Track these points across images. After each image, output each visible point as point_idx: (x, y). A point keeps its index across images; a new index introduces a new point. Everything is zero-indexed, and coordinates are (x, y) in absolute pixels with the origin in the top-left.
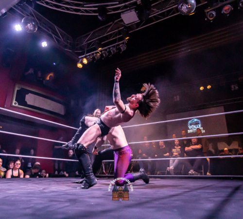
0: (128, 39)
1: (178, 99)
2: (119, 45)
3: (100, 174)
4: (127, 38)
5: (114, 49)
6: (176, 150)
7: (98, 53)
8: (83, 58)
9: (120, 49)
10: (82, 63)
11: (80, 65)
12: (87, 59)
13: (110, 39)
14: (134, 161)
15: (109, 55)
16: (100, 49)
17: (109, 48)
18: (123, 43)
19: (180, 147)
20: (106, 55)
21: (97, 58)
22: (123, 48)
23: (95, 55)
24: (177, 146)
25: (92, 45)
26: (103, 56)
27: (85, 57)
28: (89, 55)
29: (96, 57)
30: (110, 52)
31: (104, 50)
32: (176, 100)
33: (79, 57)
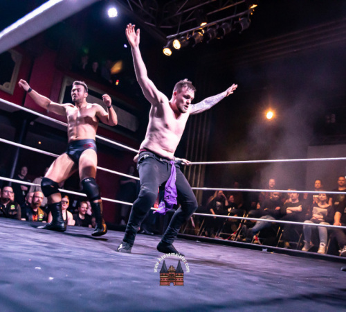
0: (255, 8)
1: (333, 120)
2: (237, 19)
3: (185, 233)
4: (254, 6)
5: (229, 26)
6: (319, 211)
7: (201, 31)
8: (173, 39)
9: (238, 26)
10: (171, 47)
11: (167, 52)
12: (180, 41)
13: (222, 7)
14: (244, 220)
15: (218, 36)
16: (203, 24)
17: (220, 24)
18: (245, 16)
19: (327, 205)
20: (213, 35)
21: (198, 40)
22: (245, 25)
23: (193, 34)
24: (322, 204)
25: (190, 18)
26: (209, 38)
27: (178, 38)
28: (185, 35)
29: (196, 39)
30: (220, 32)
31: (210, 27)
32: (329, 121)
33: (168, 37)
